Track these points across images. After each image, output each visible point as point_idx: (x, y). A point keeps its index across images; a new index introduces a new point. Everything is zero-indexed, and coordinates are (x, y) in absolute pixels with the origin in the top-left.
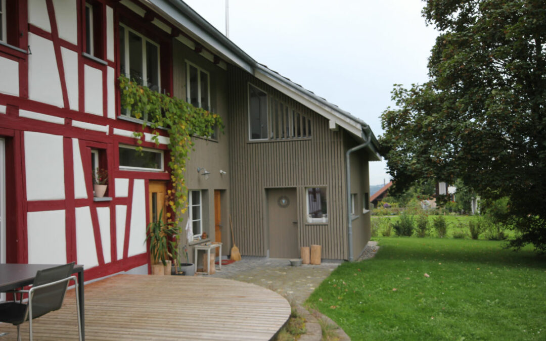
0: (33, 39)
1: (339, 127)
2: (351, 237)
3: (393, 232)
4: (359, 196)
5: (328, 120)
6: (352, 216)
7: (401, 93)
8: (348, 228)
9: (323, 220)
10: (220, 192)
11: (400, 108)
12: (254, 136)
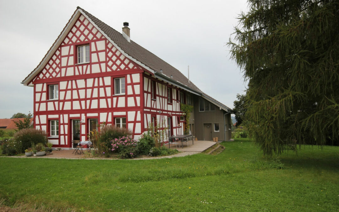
0: (173, 101)
1: (222, 109)
2: (225, 135)
3: (240, 137)
4: (227, 125)
5: (219, 108)
6: (226, 130)
7: (239, 96)
8: (224, 133)
9: (218, 131)
10: (193, 124)
11: (239, 100)
12: (201, 110)
